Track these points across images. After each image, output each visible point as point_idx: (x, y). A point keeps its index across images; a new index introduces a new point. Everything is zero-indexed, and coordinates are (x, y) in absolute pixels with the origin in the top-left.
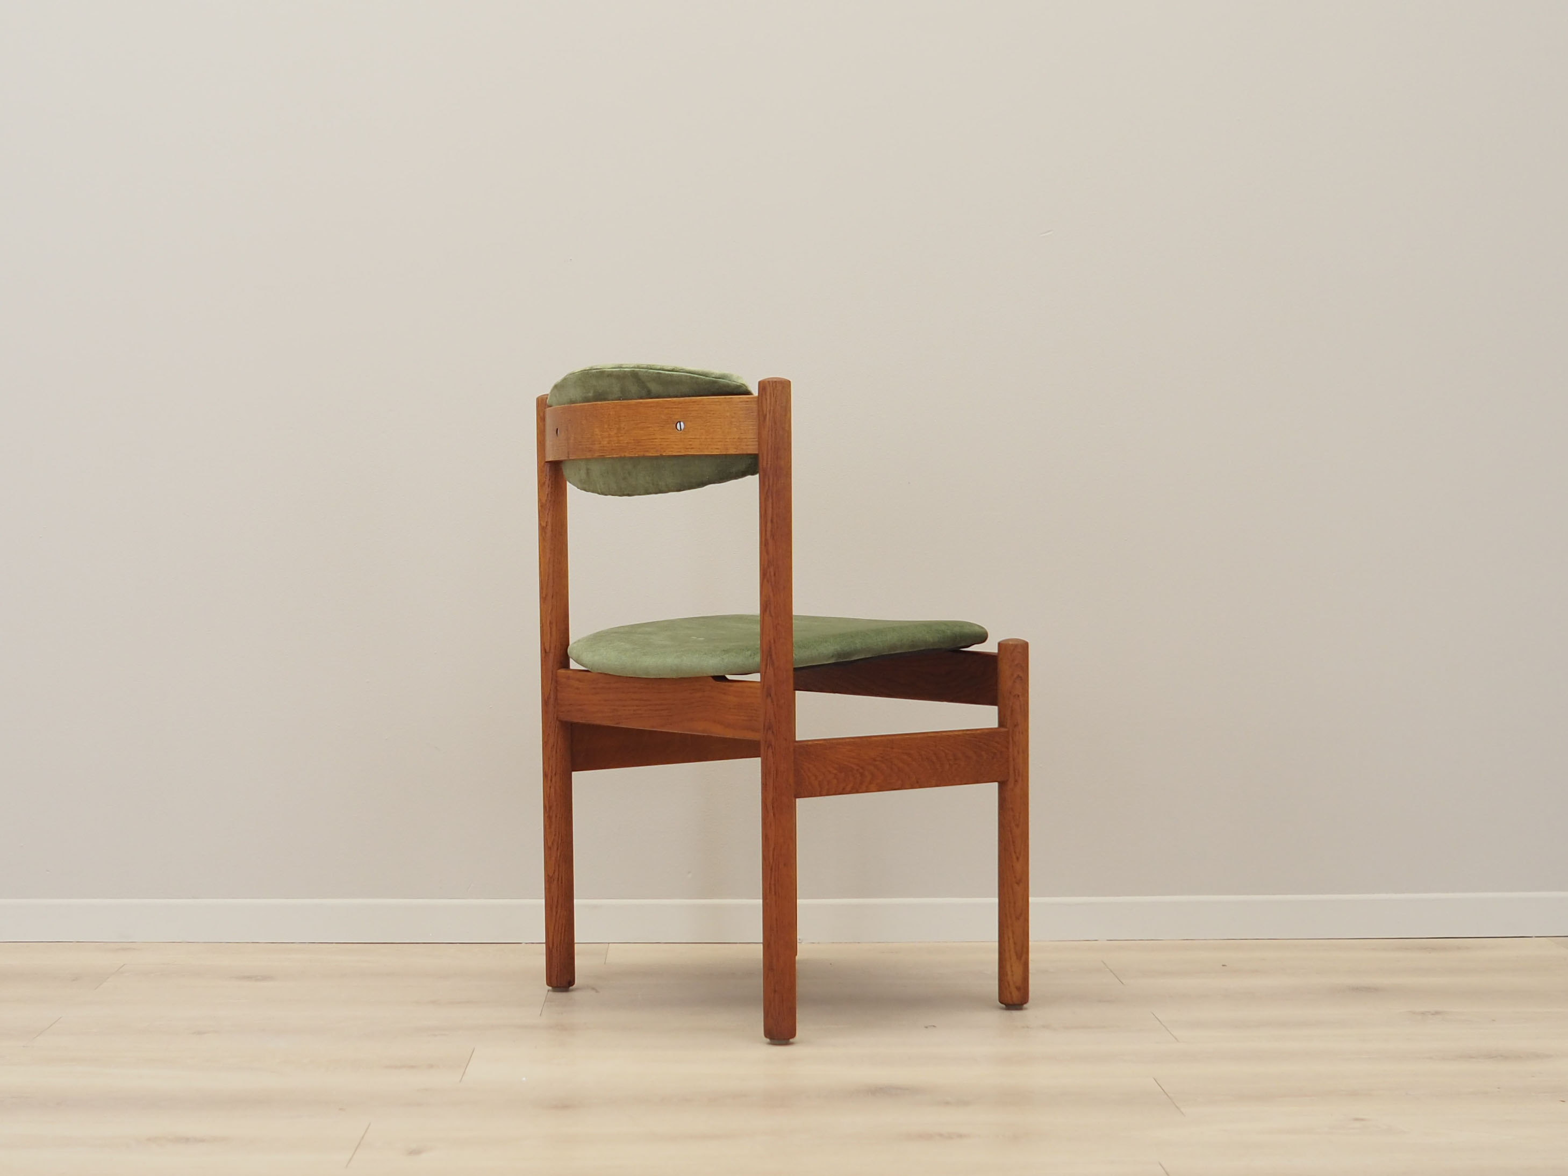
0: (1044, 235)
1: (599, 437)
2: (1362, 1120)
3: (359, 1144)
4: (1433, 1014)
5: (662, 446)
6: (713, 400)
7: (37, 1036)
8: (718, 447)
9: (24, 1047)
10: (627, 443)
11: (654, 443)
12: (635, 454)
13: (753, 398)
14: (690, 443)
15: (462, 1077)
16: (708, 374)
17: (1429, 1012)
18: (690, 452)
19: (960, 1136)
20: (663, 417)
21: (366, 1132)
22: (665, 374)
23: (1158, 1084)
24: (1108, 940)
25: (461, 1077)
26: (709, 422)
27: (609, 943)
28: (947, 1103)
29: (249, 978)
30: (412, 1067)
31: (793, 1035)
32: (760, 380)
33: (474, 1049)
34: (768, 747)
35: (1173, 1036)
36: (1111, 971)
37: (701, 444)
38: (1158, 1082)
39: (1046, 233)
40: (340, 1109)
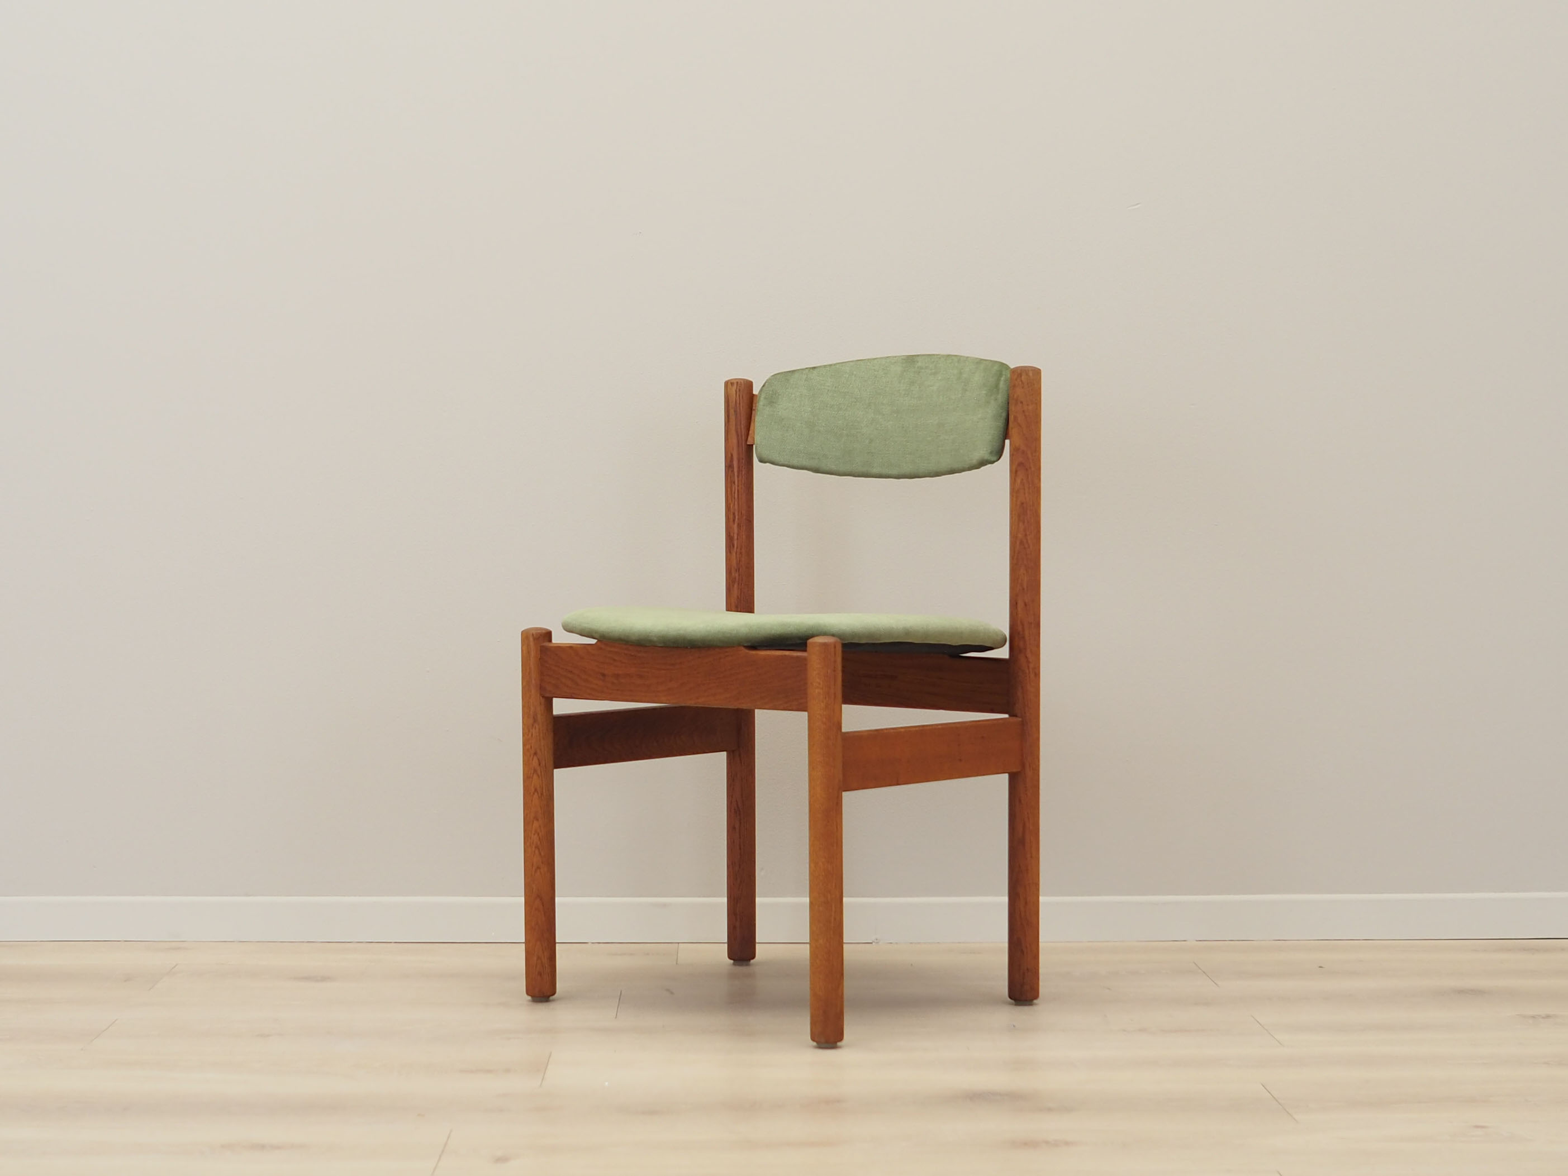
2: (1483, 1127)
3: (443, 1151)
4: (1543, 1018)
7: (95, 1038)
9: (82, 1050)
15: (542, 1081)
17: (1539, 1016)
19: (1067, 1143)
21: (448, 1138)
23: (1267, 1090)
24: (1197, 941)
25: (540, 1081)
27: (678, 943)
28: (1050, 1110)
29: (307, 978)
30: (489, 1071)
33: (551, 1053)
35: (1277, 1040)
36: (1204, 973)
38: (1267, 1088)
40: (419, 1115)
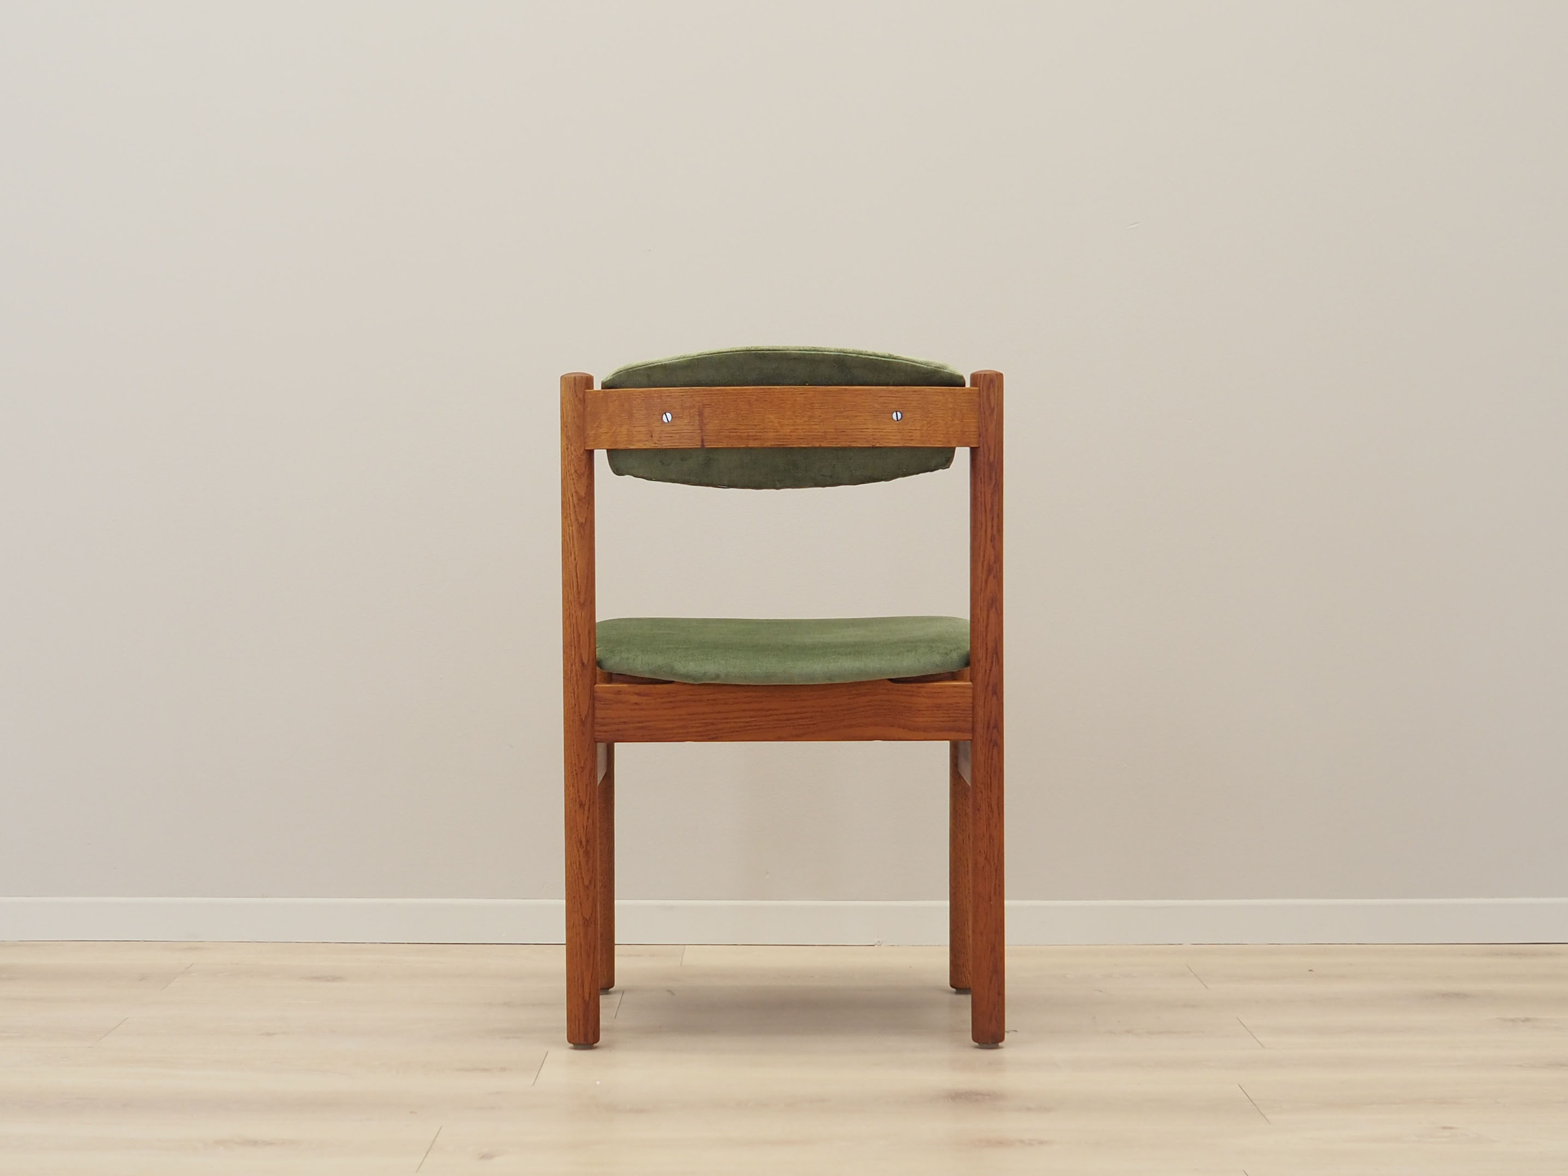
0: (1132, 226)
1: (777, 425)
2: (1451, 1128)
3: (430, 1148)
4: (1522, 1021)
5: (875, 437)
6: (936, 390)
7: (104, 1036)
8: (940, 439)
9: (90, 1047)
10: (825, 432)
11: (865, 433)
12: (837, 444)
13: (965, 389)
14: (910, 434)
15: (536, 1080)
16: (928, 363)
17: (1519, 1019)
18: (910, 443)
19: (1041, 1143)
20: (876, 405)
21: (437, 1135)
22: (881, 360)
23: (1244, 1091)
25: (534, 1080)
26: (932, 413)
28: (1029, 1109)
29: (319, 978)
30: (485, 1070)
31: (1002, 1039)
32: (972, 372)
33: (547, 1052)
34: (994, 746)
35: (1259, 1042)
36: (1196, 976)
37: (922, 436)
38: (1243, 1089)
39: (1133, 224)
40: (411, 1112)
